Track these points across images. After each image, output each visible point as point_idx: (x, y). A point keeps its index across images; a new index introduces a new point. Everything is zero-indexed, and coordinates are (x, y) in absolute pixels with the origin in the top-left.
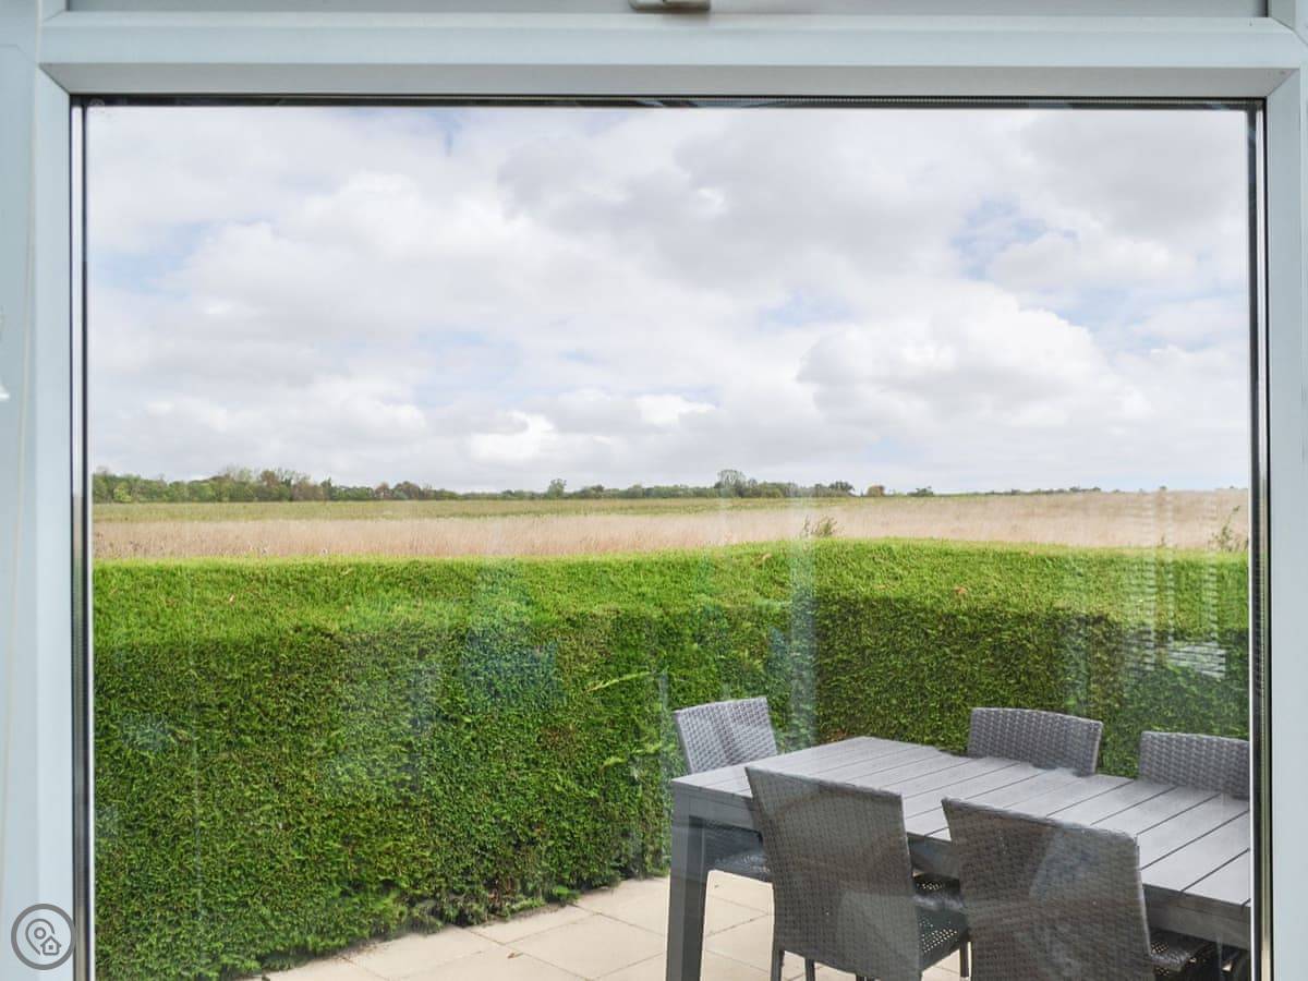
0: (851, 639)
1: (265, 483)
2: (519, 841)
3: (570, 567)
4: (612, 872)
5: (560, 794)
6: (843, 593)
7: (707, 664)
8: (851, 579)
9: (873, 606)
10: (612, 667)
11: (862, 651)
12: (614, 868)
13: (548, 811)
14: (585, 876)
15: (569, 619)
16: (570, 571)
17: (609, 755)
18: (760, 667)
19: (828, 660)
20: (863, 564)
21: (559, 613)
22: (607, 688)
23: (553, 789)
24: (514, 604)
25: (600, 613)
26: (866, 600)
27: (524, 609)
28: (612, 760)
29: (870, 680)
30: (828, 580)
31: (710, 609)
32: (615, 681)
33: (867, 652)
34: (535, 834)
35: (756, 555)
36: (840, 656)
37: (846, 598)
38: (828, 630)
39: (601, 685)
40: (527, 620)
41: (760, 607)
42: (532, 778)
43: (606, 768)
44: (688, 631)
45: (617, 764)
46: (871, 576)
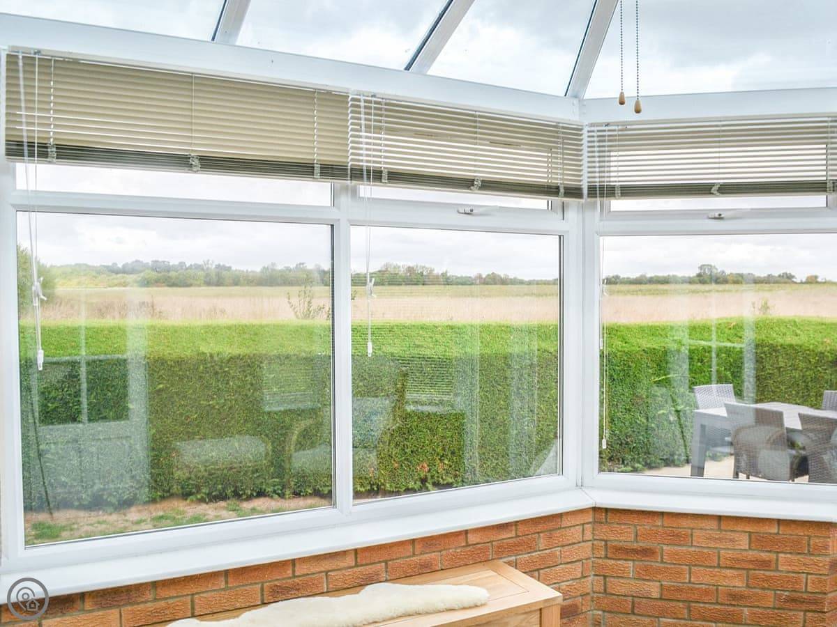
0: (774, 364)
1: (408, 274)
2: (622, 443)
3: (641, 327)
4: (660, 461)
5: (639, 425)
6: (771, 342)
7: (704, 372)
8: (775, 335)
9: (784, 348)
10: (662, 372)
11: (779, 369)
12: (661, 459)
13: (634, 431)
14: (648, 461)
15: (644, 350)
16: (642, 329)
17: (660, 410)
18: (729, 375)
19: (763, 373)
20: (782, 329)
21: (639, 347)
22: (660, 381)
23: (636, 422)
24: (620, 343)
25: (657, 348)
26: (781, 345)
27: (624, 345)
28: (661, 412)
29: (782, 383)
30: (764, 336)
31: (706, 348)
32: (664, 377)
33: (782, 370)
34: (629, 440)
35: (728, 323)
36: (769, 371)
37: (772, 344)
38: (763, 359)
39: (657, 379)
40: (626, 350)
41: (730, 348)
42: (627, 416)
43: (659, 415)
44: (697, 358)
45: (663, 414)
46: (784, 334)
